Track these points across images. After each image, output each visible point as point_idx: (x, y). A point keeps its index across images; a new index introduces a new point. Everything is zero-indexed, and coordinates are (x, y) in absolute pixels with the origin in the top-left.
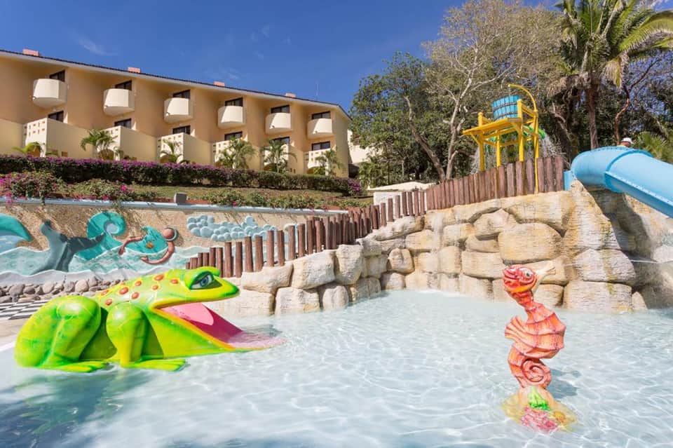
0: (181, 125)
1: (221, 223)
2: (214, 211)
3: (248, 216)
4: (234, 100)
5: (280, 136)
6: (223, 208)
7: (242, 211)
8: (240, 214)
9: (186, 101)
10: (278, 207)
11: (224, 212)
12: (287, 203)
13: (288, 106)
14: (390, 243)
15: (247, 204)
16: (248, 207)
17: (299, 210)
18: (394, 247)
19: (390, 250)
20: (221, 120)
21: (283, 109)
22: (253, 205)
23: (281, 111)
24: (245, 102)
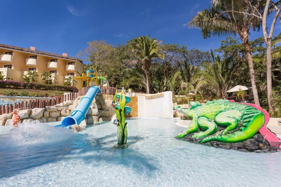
0: (8, 64)
1: (7, 102)
2: (4, 98)
3: (19, 99)
4: (34, 56)
5: (53, 70)
6: (8, 97)
7: (16, 98)
8: (16, 99)
9: (10, 56)
10: (32, 96)
11: (9, 98)
12: (36, 95)
13: (57, 59)
14: (62, 108)
15: (19, 95)
16: (19, 97)
17: (41, 97)
18: (63, 109)
19: (62, 110)
20: (27, 63)
21: (55, 61)
22: (21, 96)
23: (54, 61)
24: (38, 58)
